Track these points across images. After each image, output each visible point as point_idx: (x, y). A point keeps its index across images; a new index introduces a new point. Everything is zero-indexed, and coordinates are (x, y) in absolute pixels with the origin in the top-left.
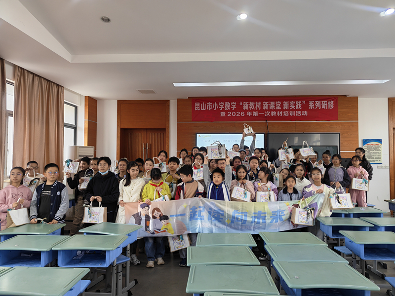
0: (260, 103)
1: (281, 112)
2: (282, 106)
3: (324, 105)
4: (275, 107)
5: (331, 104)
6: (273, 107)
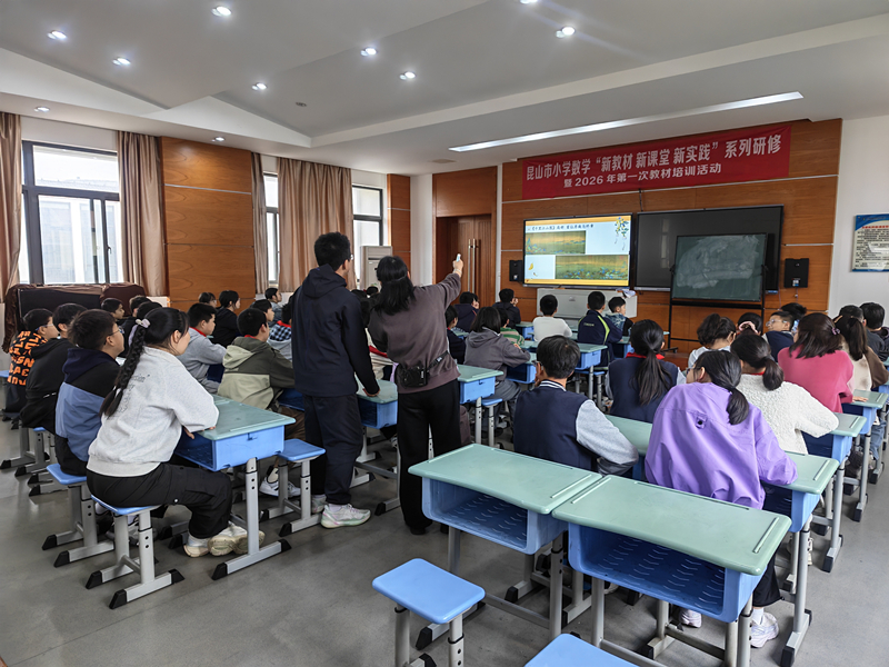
0: (631, 156)
1: (669, 171)
2: (671, 158)
3: (759, 147)
4: (658, 162)
5: (775, 144)
6: (653, 161)
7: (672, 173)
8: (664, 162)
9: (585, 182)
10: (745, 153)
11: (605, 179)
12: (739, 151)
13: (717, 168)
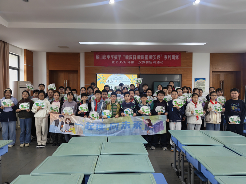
0: (135, 56)
2: (149, 57)
3: (173, 57)
5: (177, 57)
6: (143, 58)
7: (149, 62)
8: (146, 59)
9: (120, 62)
10: (170, 59)
11: (127, 62)
12: (168, 58)
13: (162, 62)
